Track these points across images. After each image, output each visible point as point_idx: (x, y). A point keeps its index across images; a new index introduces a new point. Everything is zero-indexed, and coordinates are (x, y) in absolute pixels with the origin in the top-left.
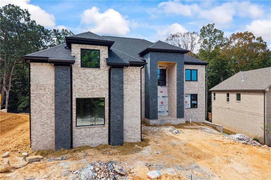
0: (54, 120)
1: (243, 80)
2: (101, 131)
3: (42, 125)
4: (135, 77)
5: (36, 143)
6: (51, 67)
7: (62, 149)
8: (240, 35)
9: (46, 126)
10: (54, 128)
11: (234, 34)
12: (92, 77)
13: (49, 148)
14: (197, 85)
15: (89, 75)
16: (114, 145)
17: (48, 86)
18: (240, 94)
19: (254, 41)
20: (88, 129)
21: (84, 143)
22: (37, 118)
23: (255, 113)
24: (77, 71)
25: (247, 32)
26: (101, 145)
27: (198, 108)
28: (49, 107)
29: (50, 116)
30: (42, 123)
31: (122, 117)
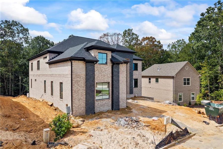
0: (85, 96)
1: (159, 70)
2: (108, 102)
3: (78, 100)
4: (124, 70)
5: (75, 111)
6: (83, 63)
7: (91, 114)
8: (147, 38)
9: (81, 100)
10: (85, 102)
11: (144, 37)
12: (104, 70)
13: (82, 114)
14: (137, 73)
15: (102, 68)
16: (115, 110)
17: (82, 75)
18: (158, 79)
19: (156, 43)
20: (102, 102)
21: (100, 110)
22: (76, 96)
23: (167, 90)
24: (97, 66)
25: (152, 37)
26: (108, 111)
27: (138, 88)
28: (82, 89)
29: (83, 94)
30: (78, 99)
31: (119, 94)
